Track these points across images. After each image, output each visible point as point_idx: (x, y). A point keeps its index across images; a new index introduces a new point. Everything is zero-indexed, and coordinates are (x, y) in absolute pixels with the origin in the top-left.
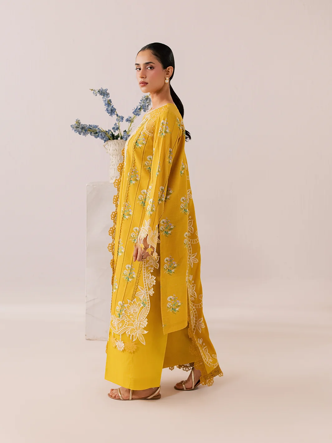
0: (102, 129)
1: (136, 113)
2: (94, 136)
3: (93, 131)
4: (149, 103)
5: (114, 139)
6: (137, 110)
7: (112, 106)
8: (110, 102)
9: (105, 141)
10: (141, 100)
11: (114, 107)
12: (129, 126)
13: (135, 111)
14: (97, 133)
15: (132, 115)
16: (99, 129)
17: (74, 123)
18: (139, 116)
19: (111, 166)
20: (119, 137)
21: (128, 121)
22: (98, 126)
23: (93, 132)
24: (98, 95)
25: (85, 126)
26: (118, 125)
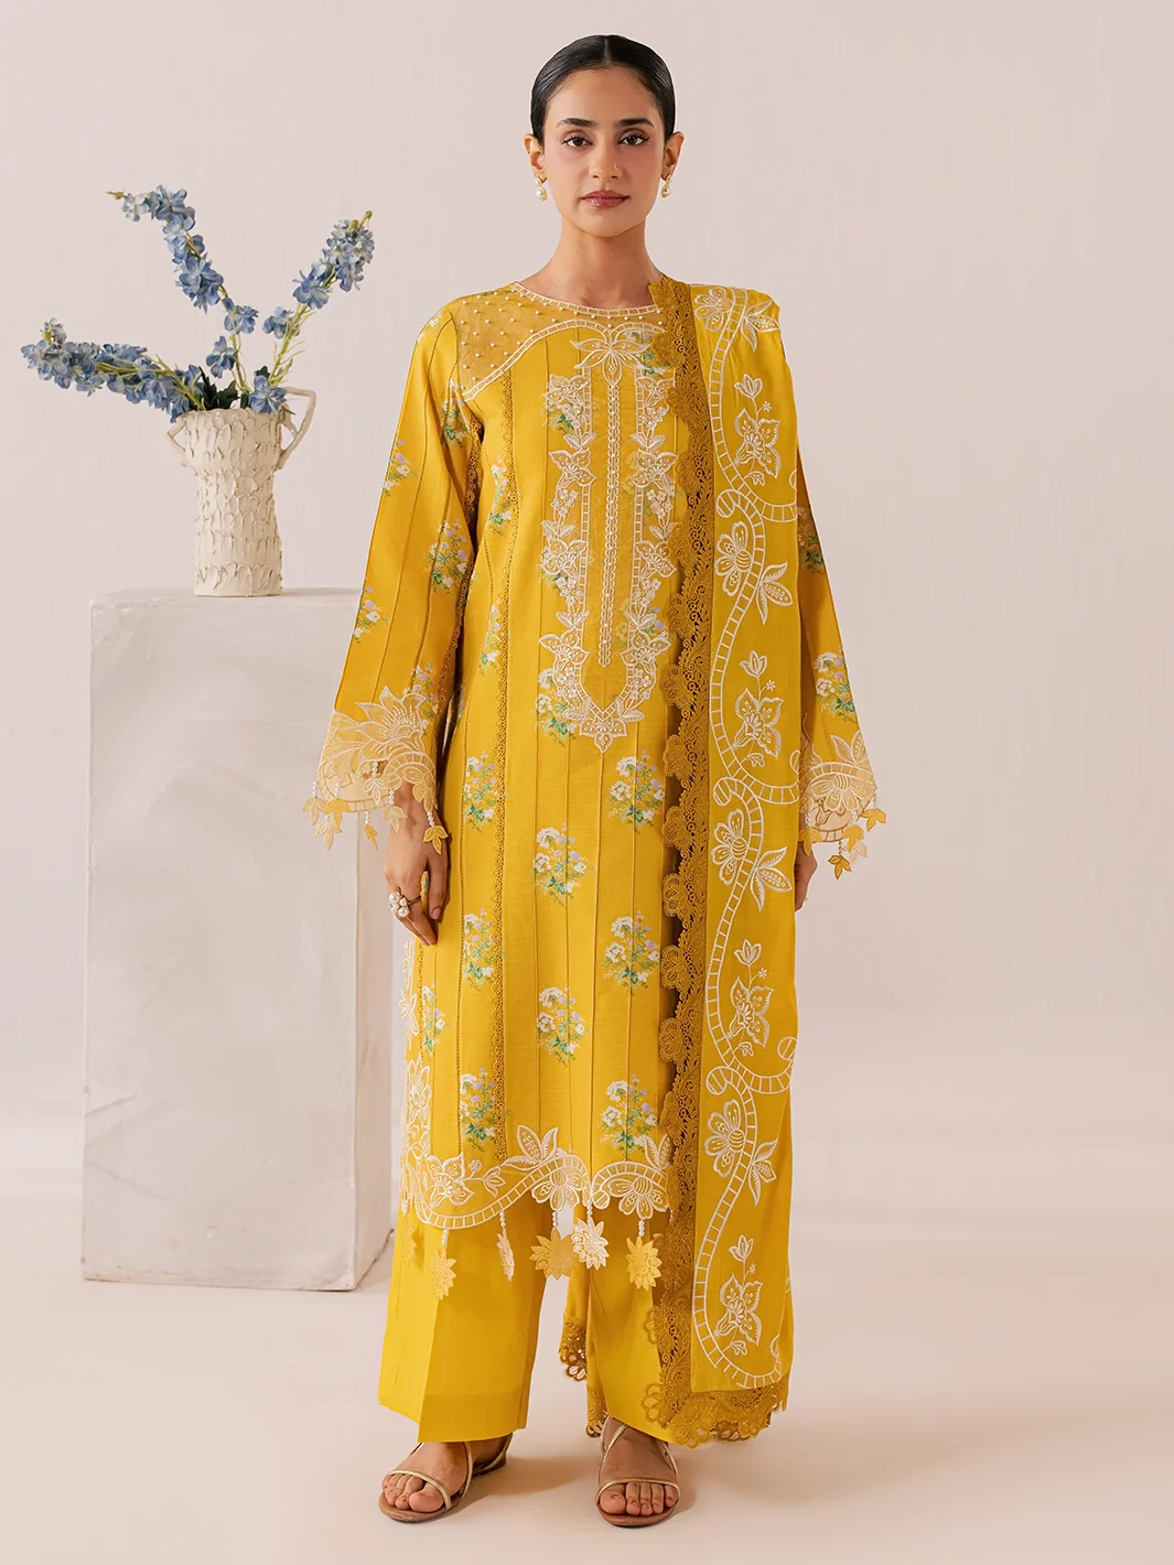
0: (160, 362)
1: (308, 296)
2: (126, 392)
3: (121, 374)
4: (364, 254)
5: (210, 405)
6: (312, 284)
7: (203, 263)
8: (197, 249)
9: (175, 415)
10: (329, 241)
11: (212, 267)
12: (279, 350)
13: (305, 287)
14: (136, 380)
15: (293, 305)
16: (147, 362)
17: (36, 337)
18: (319, 307)
19: (201, 521)
20: (236, 398)
21: (273, 329)
22: (145, 350)
23: (120, 378)
24: (146, 216)
25: (84, 349)
26: (230, 344)
